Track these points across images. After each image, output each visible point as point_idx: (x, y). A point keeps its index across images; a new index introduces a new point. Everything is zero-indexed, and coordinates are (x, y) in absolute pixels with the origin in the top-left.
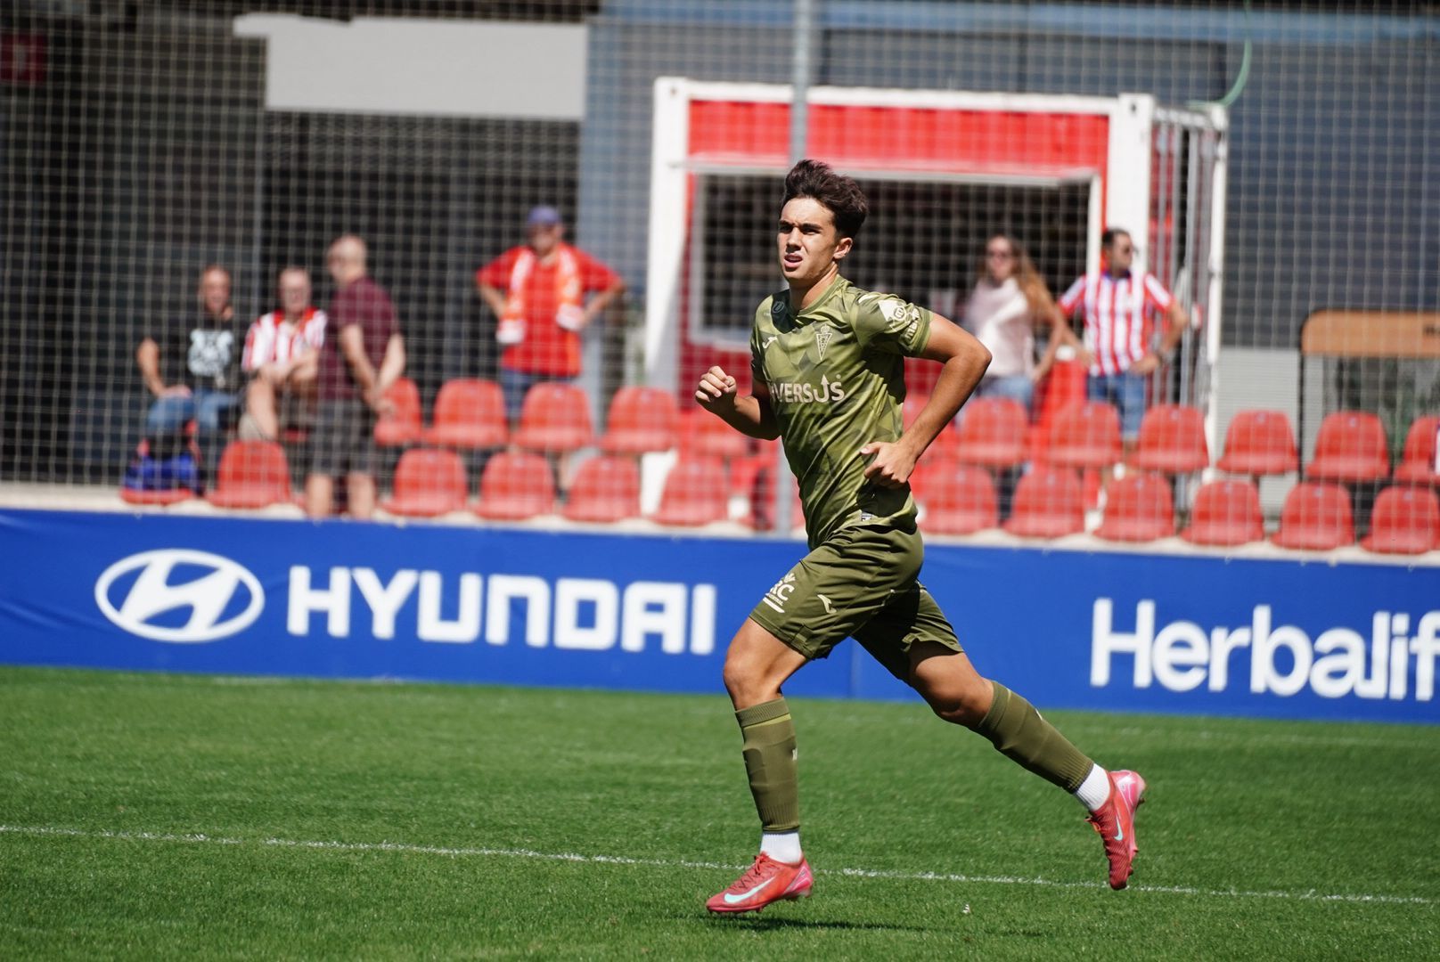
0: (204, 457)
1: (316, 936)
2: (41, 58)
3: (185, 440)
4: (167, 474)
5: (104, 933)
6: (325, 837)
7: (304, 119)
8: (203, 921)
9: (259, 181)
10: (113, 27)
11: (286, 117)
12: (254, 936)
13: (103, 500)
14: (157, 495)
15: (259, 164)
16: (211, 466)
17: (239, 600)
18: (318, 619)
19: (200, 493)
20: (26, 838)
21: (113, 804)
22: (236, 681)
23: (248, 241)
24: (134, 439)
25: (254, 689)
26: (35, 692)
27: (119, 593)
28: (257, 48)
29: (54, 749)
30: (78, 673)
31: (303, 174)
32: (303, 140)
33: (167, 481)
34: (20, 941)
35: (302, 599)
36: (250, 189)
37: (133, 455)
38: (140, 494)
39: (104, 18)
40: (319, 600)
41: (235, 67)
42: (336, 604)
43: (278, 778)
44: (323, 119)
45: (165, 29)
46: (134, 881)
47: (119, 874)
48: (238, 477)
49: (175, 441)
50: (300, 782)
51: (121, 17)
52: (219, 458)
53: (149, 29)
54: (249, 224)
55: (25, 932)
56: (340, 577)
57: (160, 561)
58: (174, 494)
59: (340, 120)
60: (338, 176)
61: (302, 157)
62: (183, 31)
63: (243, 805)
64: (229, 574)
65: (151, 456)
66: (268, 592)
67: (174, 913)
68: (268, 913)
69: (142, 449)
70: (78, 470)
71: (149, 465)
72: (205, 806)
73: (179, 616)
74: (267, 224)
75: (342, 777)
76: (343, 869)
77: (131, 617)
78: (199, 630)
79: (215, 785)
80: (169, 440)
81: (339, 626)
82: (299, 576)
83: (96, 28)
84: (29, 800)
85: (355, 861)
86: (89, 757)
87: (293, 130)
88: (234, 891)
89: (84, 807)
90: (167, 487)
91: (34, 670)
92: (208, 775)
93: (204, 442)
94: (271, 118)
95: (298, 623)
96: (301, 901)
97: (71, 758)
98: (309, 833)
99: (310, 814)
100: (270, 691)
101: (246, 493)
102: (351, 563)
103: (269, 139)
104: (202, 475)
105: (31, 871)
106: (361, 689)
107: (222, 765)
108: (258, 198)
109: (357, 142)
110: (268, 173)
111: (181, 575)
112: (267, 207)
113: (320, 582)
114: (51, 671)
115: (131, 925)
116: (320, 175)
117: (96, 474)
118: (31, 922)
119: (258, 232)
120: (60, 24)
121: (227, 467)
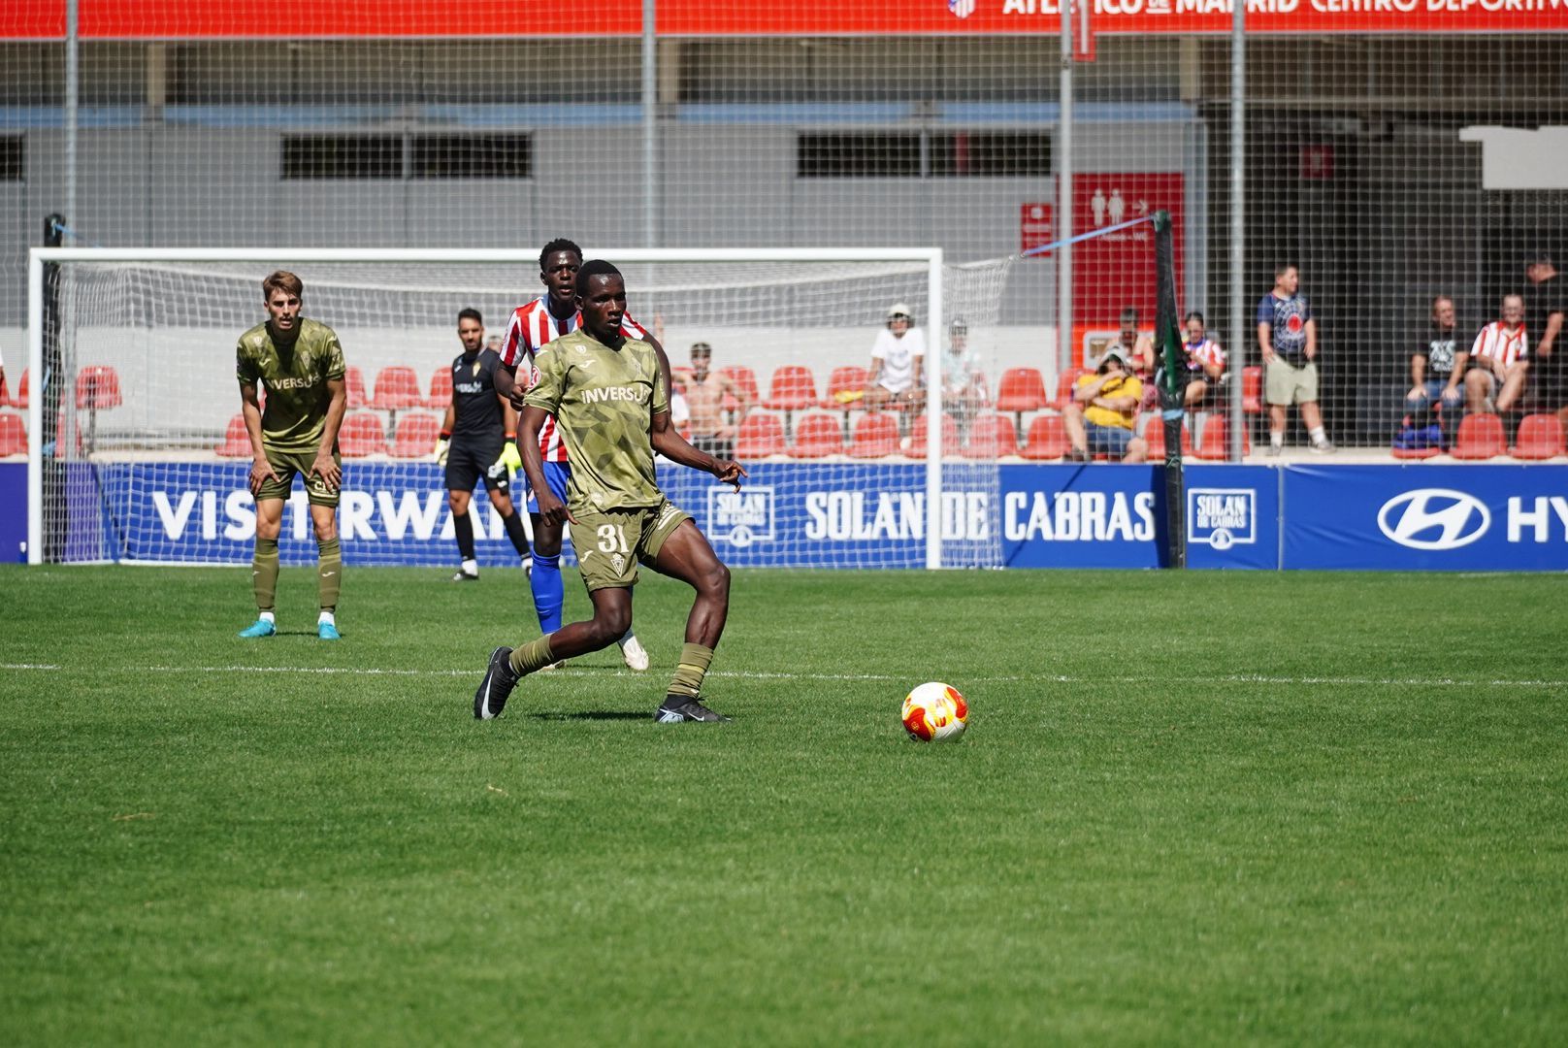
0: (1447, 425)
1: (1526, 745)
2: (1329, 161)
3: (1435, 414)
4: (1423, 438)
5: (1383, 749)
6: (1531, 678)
7: (1507, 195)
8: (1450, 738)
9: (1479, 238)
10: (1377, 139)
11: (1495, 194)
12: (1484, 747)
13: (1381, 456)
14: (1416, 452)
15: (1479, 227)
16: (1452, 431)
17: (1474, 520)
18: (1528, 531)
19: (1446, 450)
20: (1331, 687)
21: (1390, 661)
22: (1473, 575)
23: (1473, 279)
24: (1400, 415)
25: (1484, 579)
26: (1338, 588)
27: (1394, 518)
28: (1476, 148)
29: (1350, 626)
30: (1367, 573)
31: (1508, 232)
32: (1507, 209)
33: (1423, 442)
34: (1327, 756)
35: (1516, 518)
36: (1473, 244)
37: (1400, 426)
38: (1405, 453)
39: (1371, 133)
40: (1528, 519)
41: (1460, 162)
42: (1539, 520)
43: (1501, 640)
44: (1520, 194)
45: (1412, 139)
46: (1403, 714)
47: (1393, 709)
48: (1471, 439)
49: (1428, 413)
50: (1516, 642)
51: (1382, 132)
52: (1458, 426)
53: (1401, 139)
54: (1473, 267)
55: (1330, 750)
56: (1541, 503)
57: (1421, 497)
58: (1428, 451)
59: (1532, 194)
60: (1531, 232)
61: (1507, 221)
62: (1425, 139)
63: (1477, 659)
64: (1467, 503)
65: (1412, 426)
66: (1494, 515)
67: (1430, 733)
68: (1495, 731)
69: (1406, 421)
70: (1363, 437)
71: (1411, 432)
72: (1452, 660)
73: (1435, 533)
74: (1485, 267)
75: (1544, 637)
76: (1544, 699)
77: (1401, 535)
78: (1447, 542)
79: (1458, 646)
80: (1423, 415)
81: (1541, 535)
82: (1514, 503)
83: (1366, 140)
84: (1333, 660)
85: (1552, 693)
86: (1374, 630)
87: (1500, 203)
88: (1471, 717)
89: (1371, 664)
90: (1424, 447)
91: (1338, 573)
92: (1453, 640)
93: (1447, 415)
94: (1485, 194)
95: (1514, 535)
96: (1516, 722)
97: (1362, 631)
98: (1522, 676)
99: (1522, 663)
100: (1497, 580)
101: (1477, 449)
102: (1550, 493)
103: (1485, 209)
104: (1446, 438)
105: (1335, 708)
106: (1557, 577)
107: (1463, 632)
108: (1479, 250)
109: (1544, 209)
110: (1485, 232)
111: (1435, 506)
112: (1485, 256)
113: (1528, 507)
114: (1349, 573)
115: (1401, 743)
116: (1519, 232)
117: (1374, 440)
118: (1334, 743)
119: (1479, 273)
120: (1341, 138)
121: (1463, 432)
